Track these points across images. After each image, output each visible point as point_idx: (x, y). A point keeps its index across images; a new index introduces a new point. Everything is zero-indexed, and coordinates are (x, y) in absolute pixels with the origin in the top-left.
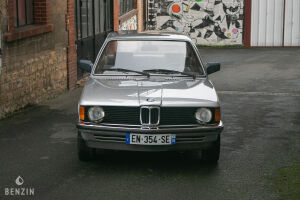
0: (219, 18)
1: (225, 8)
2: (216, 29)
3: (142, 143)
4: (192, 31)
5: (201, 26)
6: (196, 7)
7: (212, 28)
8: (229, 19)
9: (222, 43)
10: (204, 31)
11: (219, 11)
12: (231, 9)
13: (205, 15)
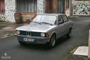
0: (86, 10)
1: (87, 8)
2: (86, 12)
3: (26, 40)
4: (81, 12)
5: (82, 12)
6: (82, 8)
7: (85, 12)
8: (88, 10)
9: (87, 15)
10: (83, 13)
11: (86, 8)
12: (89, 8)
13: (83, 9)
